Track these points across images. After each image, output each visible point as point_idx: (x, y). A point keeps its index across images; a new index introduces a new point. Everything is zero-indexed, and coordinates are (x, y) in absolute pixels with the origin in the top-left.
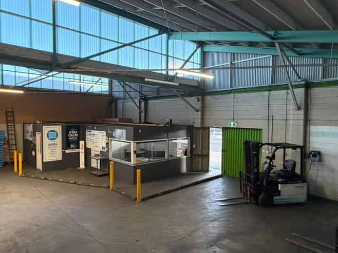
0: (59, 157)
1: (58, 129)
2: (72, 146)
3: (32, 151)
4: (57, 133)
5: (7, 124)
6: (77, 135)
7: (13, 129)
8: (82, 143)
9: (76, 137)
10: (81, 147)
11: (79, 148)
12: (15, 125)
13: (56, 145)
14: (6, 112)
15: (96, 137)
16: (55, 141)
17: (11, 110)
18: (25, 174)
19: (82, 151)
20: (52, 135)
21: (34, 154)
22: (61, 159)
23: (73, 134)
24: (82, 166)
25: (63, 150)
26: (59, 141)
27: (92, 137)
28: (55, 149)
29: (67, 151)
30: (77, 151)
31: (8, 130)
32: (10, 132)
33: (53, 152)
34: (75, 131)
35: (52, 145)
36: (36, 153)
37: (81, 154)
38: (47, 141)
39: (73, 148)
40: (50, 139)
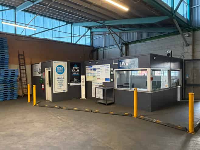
0: (65, 89)
1: (64, 64)
2: (75, 80)
3: (42, 85)
4: (64, 68)
5: (20, 65)
6: (78, 71)
7: (24, 69)
8: (83, 77)
9: (78, 72)
10: (82, 81)
11: (80, 82)
12: (26, 65)
13: (63, 78)
14: (19, 55)
15: (97, 70)
16: (62, 75)
17: (22, 54)
18: (39, 104)
19: (83, 84)
20: (60, 69)
21: (43, 87)
22: (67, 91)
23: (76, 70)
24: (83, 97)
25: (69, 83)
26: (65, 75)
27: (93, 72)
28: (62, 82)
29: (71, 84)
30: (79, 84)
31: (20, 69)
32: (22, 71)
33: (60, 85)
34: (77, 67)
35: (60, 78)
36: (45, 86)
37: (82, 87)
38: (55, 75)
39: (76, 82)
40: (58, 73)
